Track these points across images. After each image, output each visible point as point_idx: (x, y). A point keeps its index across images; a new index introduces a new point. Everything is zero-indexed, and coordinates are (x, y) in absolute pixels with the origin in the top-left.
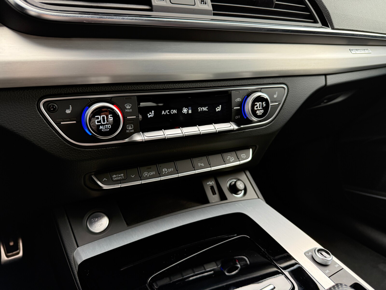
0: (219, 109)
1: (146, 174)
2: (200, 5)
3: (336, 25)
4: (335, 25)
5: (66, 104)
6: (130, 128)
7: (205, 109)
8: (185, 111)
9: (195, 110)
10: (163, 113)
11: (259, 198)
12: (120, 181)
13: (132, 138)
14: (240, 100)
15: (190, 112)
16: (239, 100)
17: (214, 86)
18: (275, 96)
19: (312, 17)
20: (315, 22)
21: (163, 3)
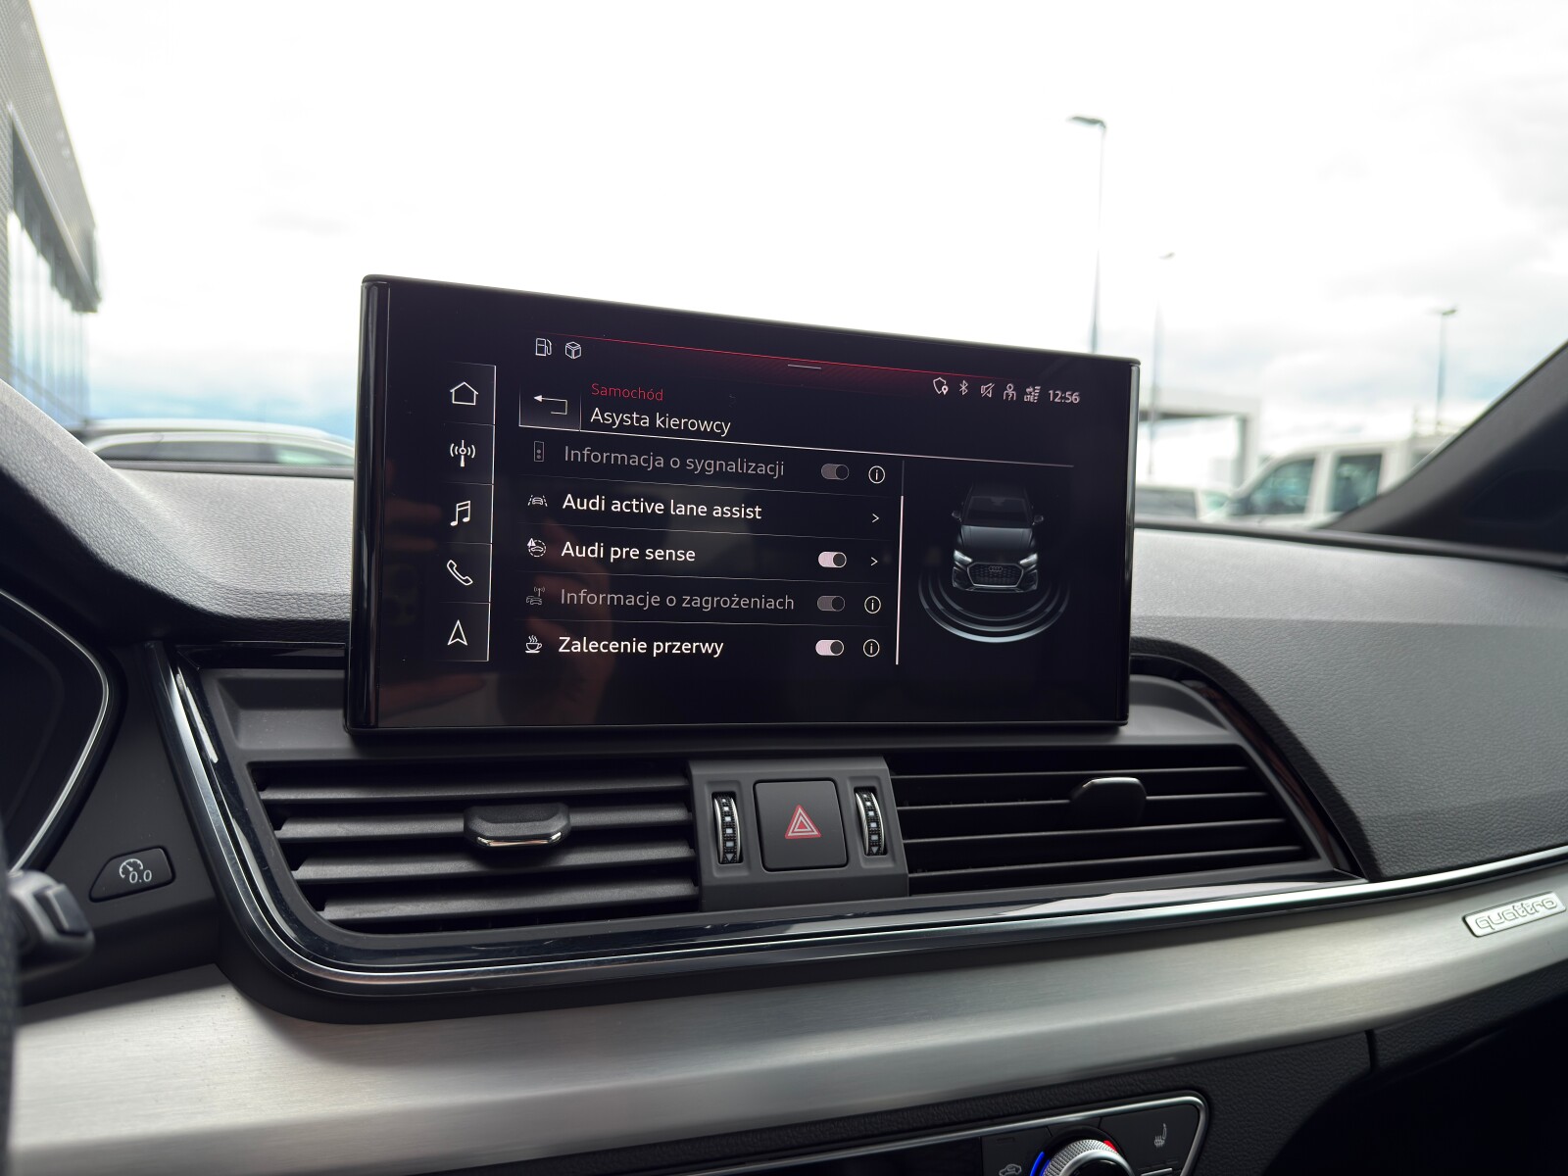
2: (866, 860)
3: (1387, 864)
4: (1384, 863)
14: (1017, 1170)
16: (1013, 1172)
17: (915, 1125)
18: (1159, 1142)
19: (1289, 832)
20: (1307, 853)
21: (737, 874)
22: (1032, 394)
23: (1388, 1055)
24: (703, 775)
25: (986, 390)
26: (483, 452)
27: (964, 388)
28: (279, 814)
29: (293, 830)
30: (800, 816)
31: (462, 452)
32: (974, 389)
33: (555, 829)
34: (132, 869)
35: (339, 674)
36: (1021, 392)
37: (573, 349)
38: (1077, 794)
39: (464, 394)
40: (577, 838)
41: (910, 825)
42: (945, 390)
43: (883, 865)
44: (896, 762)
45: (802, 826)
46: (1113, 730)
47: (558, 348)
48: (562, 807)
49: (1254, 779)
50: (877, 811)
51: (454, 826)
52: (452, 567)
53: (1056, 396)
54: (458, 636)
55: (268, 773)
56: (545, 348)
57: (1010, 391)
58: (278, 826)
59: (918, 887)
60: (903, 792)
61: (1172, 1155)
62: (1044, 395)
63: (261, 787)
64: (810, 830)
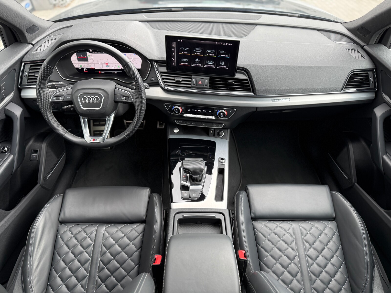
0: (210, 112)
1: (187, 123)
2: (205, 86)
4: (257, 93)
5: (169, 105)
6: (183, 112)
7: (205, 111)
8: (199, 110)
9: (202, 111)
10: (193, 110)
11: (227, 139)
12: (181, 123)
13: (183, 115)
15: (200, 111)
18: (230, 112)
19: (250, 89)
20: (251, 91)
21: (194, 86)
22: (227, 44)
23: (258, 110)
24: (193, 76)
25: (221, 44)
26: (175, 49)
27: (219, 43)
28: (162, 76)
29: (163, 77)
30: (200, 82)
31: (173, 49)
32: (220, 44)
33: (181, 80)
34: (153, 79)
35: (166, 65)
36: (225, 44)
37: (182, 41)
38: (227, 82)
39: (173, 45)
40: (183, 81)
41: (210, 83)
42: (217, 44)
43: (207, 87)
44: (210, 78)
45: (200, 83)
46: (234, 77)
47: (180, 40)
48: (182, 78)
49: (248, 83)
50: (207, 82)
51: (173, 78)
52: (173, 58)
53: (229, 44)
54: (173, 64)
55: (161, 72)
56: (179, 40)
57: (224, 44)
58: (162, 77)
59: (209, 89)
60: (210, 80)
61: (232, 113)
62: (228, 44)
63: (161, 73)
64: (201, 83)
